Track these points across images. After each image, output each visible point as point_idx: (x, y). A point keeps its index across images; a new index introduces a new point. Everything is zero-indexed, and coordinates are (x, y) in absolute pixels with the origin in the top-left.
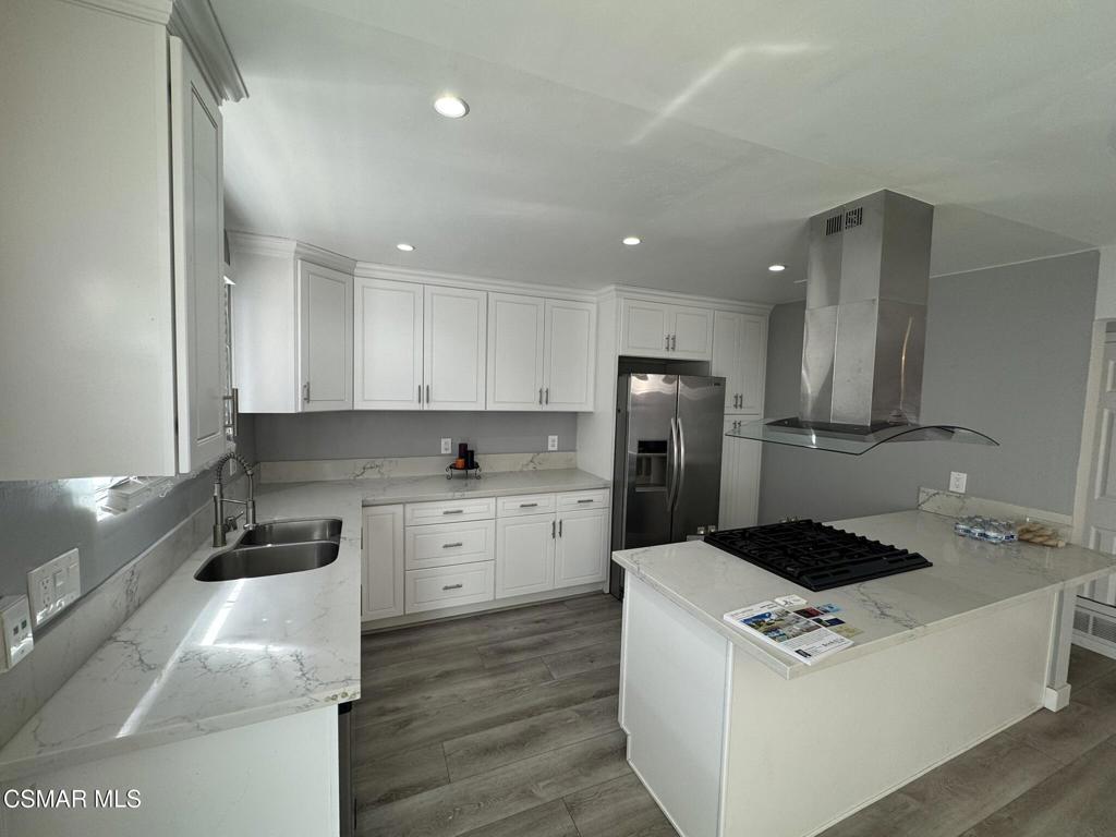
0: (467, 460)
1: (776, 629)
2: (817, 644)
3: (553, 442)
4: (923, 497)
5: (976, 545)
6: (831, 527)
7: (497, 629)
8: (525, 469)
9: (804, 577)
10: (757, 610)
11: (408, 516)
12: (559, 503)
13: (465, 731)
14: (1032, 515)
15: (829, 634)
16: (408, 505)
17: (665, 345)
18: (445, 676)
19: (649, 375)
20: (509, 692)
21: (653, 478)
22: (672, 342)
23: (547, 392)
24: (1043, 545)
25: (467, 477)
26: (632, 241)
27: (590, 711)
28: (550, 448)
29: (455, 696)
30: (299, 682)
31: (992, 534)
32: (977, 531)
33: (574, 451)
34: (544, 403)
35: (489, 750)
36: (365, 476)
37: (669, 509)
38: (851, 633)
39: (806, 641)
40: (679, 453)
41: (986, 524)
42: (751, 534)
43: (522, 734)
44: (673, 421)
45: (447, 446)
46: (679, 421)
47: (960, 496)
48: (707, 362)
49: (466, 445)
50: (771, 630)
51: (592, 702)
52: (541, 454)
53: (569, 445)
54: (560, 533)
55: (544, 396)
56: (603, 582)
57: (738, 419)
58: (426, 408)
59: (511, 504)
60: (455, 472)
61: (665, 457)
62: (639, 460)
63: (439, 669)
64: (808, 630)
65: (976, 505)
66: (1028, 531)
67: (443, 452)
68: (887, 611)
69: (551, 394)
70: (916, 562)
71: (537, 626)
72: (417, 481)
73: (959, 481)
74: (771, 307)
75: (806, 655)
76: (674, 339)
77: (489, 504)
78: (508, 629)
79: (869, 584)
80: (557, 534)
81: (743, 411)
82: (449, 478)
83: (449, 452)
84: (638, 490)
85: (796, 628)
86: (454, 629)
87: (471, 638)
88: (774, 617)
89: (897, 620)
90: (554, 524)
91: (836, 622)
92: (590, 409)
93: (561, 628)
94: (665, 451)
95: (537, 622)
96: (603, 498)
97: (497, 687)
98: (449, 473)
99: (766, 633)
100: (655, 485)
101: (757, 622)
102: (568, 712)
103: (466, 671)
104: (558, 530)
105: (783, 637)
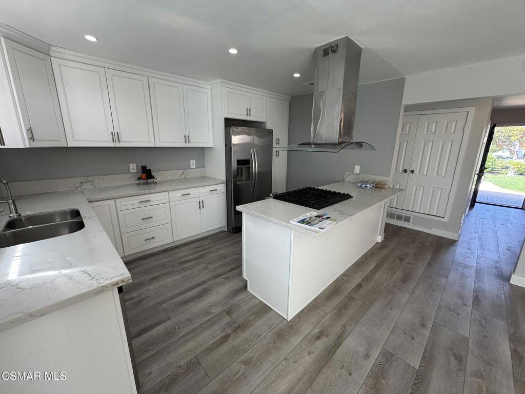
0: (146, 175)
1: (310, 223)
2: (325, 225)
3: (193, 163)
4: (346, 176)
5: (363, 190)
6: (318, 189)
7: (177, 254)
8: (180, 178)
9: (314, 205)
10: (301, 218)
11: (118, 205)
12: (200, 192)
13: (172, 298)
14: (379, 178)
15: (328, 221)
16: (116, 200)
17: (246, 113)
18: (156, 278)
19: (240, 127)
20: (190, 278)
21: (244, 177)
22: (249, 112)
23: (188, 137)
24: (381, 188)
25: (148, 183)
26: (233, 51)
27: (229, 277)
28: (192, 167)
29: (162, 286)
30: (92, 282)
31: (368, 186)
32: (363, 186)
33: (204, 167)
34: (187, 142)
35: (186, 302)
36: (83, 187)
37: (252, 191)
38: (334, 220)
39: (321, 225)
40: (255, 166)
41: (367, 182)
42: (291, 194)
43: (200, 292)
44: (252, 150)
45: (133, 167)
46: (254, 150)
47: (357, 174)
48: (264, 123)
49: (146, 167)
50: (308, 223)
51: (228, 273)
52: (188, 170)
53: (201, 165)
54: (203, 206)
55: (187, 139)
56: (224, 226)
57: (277, 149)
58: (118, 145)
59: (177, 194)
60: (141, 181)
61: (249, 167)
62: (237, 169)
63: (151, 276)
64: (320, 221)
65: (362, 177)
66: (378, 184)
67: (132, 171)
68: (343, 212)
69: (191, 138)
70: (348, 197)
71: (196, 249)
72: (119, 187)
73: (357, 169)
74: (290, 97)
75: (322, 229)
76: (250, 110)
77: (164, 196)
78: (183, 253)
79: (336, 205)
80: (201, 207)
81: (280, 146)
82: (138, 185)
83: (135, 171)
84: (238, 183)
85: (316, 221)
86: (153, 258)
87: (165, 260)
88: (308, 219)
89: (347, 214)
90: (199, 202)
91: (328, 218)
92: (212, 146)
93: (208, 248)
94: (249, 164)
95: (196, 248)
96: (222, 188)
97: (183, 277)
98: (138, 182)
99: (307, 224)
100: (244, 180)
101: (303, 222)
102: (219, 279)
103: (166, 274)
104: (201, 205)
105: (313, 225)
